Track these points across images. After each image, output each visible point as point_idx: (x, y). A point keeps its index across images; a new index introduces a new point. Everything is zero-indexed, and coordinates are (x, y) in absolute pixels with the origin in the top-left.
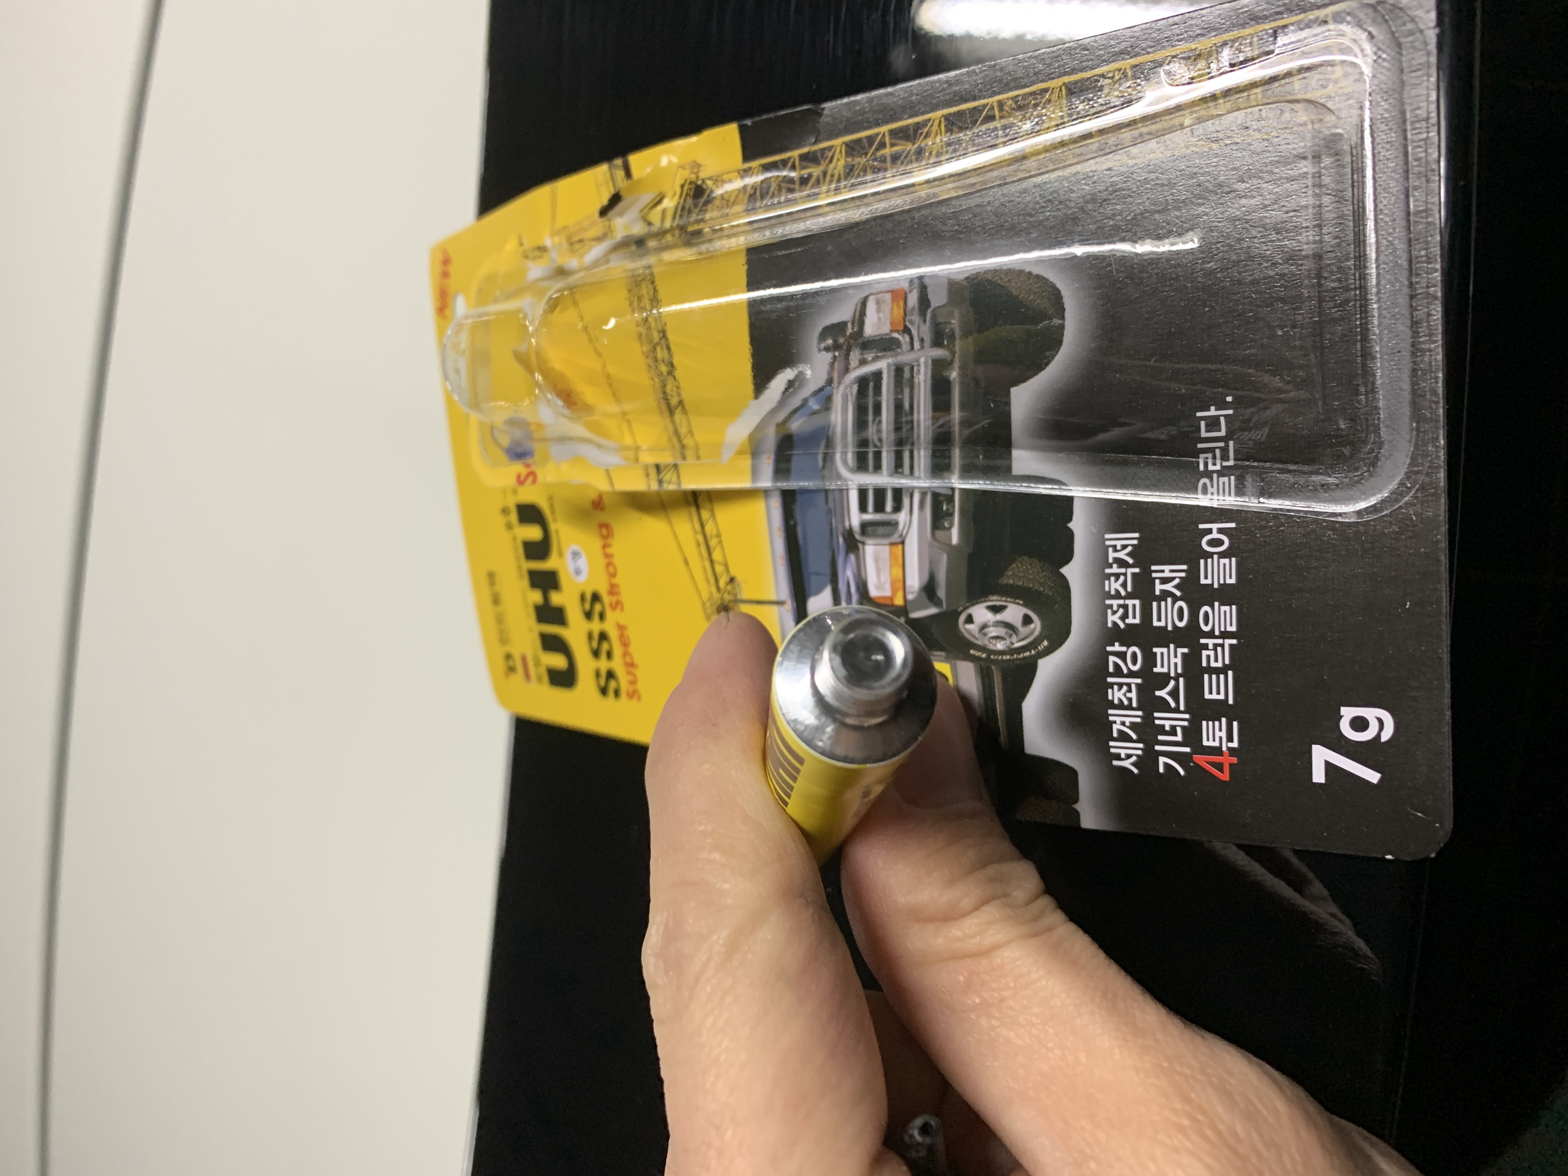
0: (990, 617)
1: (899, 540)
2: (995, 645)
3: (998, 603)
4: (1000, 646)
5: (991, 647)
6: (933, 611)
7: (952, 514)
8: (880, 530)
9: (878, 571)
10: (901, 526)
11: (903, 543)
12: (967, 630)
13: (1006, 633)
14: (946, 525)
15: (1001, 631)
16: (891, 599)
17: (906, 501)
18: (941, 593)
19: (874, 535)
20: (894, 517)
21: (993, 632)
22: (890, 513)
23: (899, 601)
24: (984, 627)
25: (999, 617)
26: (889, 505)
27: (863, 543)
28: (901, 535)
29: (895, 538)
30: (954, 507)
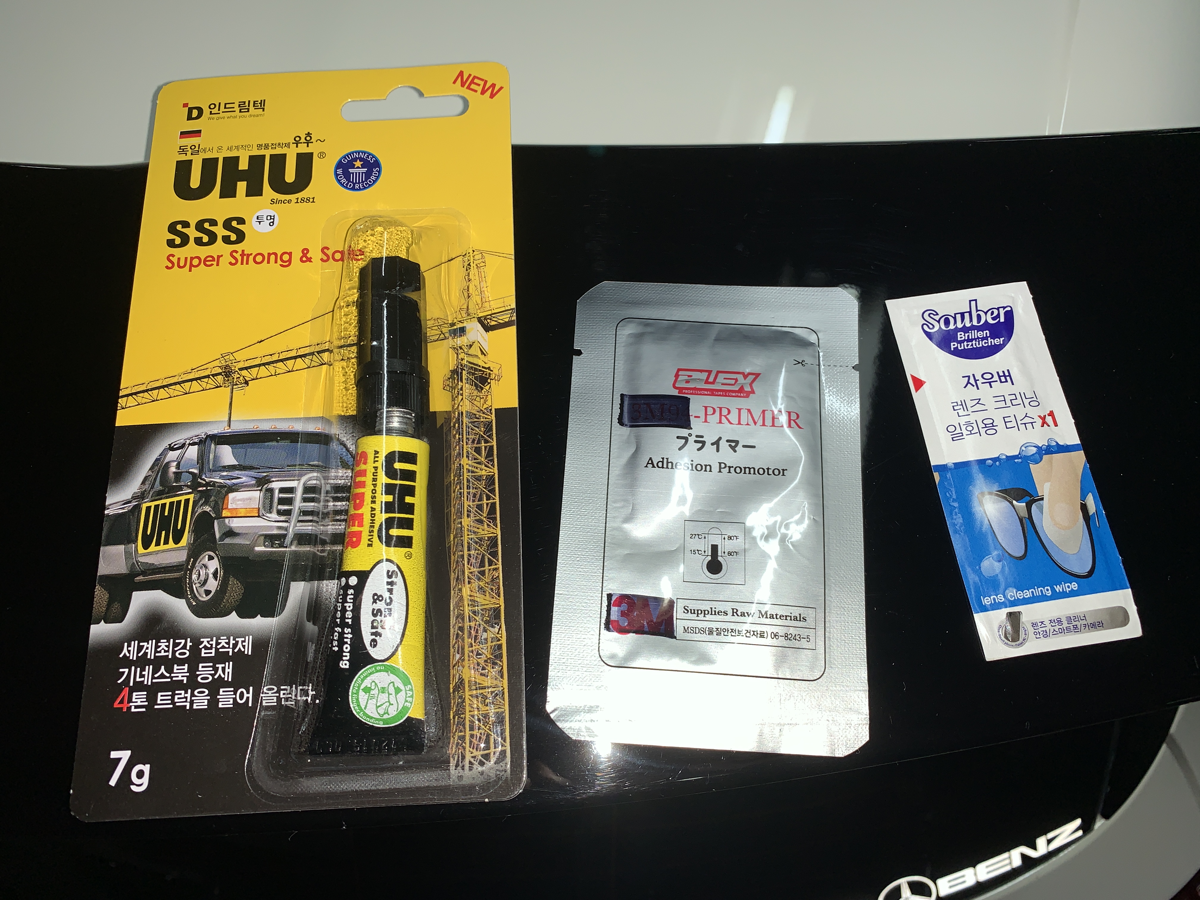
0: (211, 570)
1: (261, 514)
2: (195, 574)
3: (219, 575)
4: (194, 577)
5: (194, 571)
6: (218, 536)
7: (272, 547)
8: (268, 502)
9: (243, 500)
10: (268, 515)
11: (259, 516)
12: (205, 556)
13: (201, 580)
14: (267, 543)
15: (202, 578)
16: (227, 508)
17: (283, 518)
18: (228, 541)
19: (265, 498)
20: (275, 511)
21: (203, 572)
22: (277, 507)
23: (225, 513)
24: (206, 567)
25: (211, 576)
26: (281, 507)
27: (261, 490)
28: (263, 515)
29: (262, 511)
30: (277, 548)
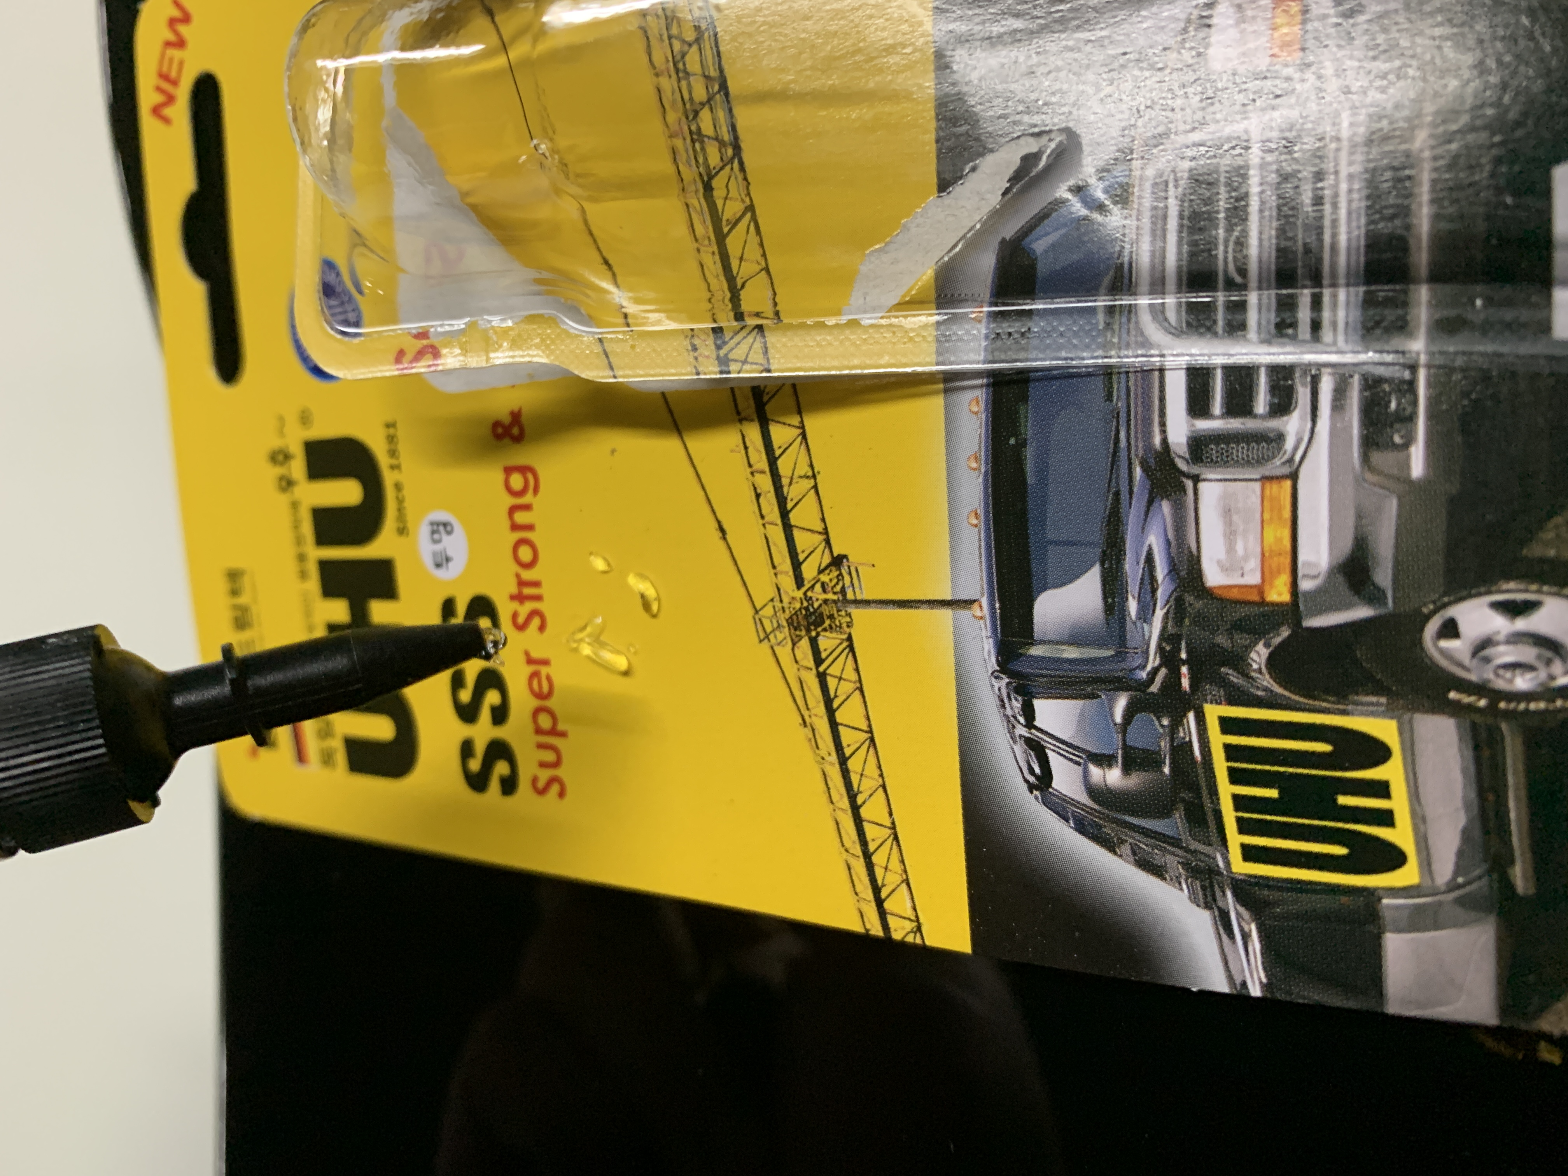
0: (1500, 624)
1: (1286, 470)
2: (1511, 681)
3: (1520, 597)
4: (1522, 683)
5: (1500, 684)
6: (1362, 612)
7: (1411, 418)
8: (1240, 451)
9: (1230, 535)
10: (1289, 444)
11: (1294, 477)
12: (1442, 652)
13: (1539, 657)
14: (1397, 439)
15: (1527, 653)
16: (1260, 589)
17: (1303, 394)
18: (1383, 576)
19: (1224, 462)
20: (1274, 424)
21: (1505, 654)
22: (1263, 417)
23: (1279, 593)
24: (1484, 644)
25: (1521, 624)
26: (1261, 402)
27: (1196, 479)
28: (1291, 460)
29: (1276, 466)
30: (1415, 403)
